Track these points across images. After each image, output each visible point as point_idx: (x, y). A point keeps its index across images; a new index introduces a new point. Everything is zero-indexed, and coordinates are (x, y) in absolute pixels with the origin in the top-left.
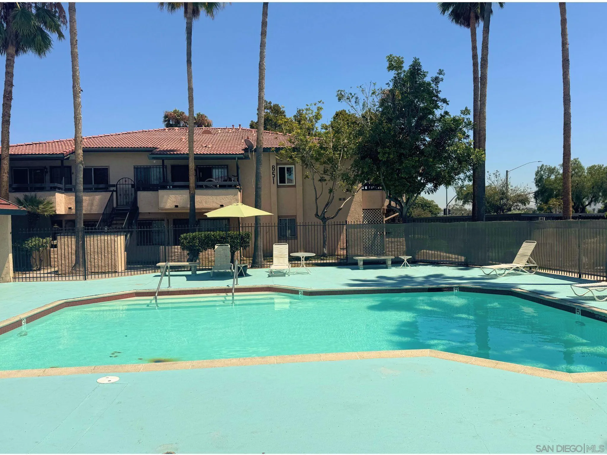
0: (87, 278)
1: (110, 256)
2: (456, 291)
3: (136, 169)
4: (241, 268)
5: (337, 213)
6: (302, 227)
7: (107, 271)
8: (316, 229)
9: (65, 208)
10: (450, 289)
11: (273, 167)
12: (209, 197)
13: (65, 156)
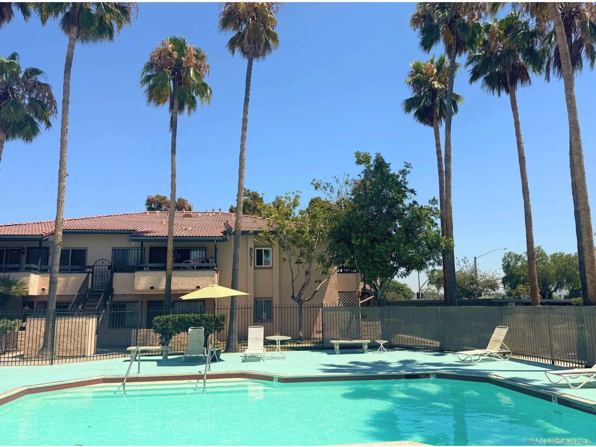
0: (53, 362)
1: (80, 339)
2: (432, 378)
3: (115, 251)
4: (215, 352)
5: (313, 295)
6: (278, 309)
7: (75, 355)
8: (292, 311)
9: (38, 289)
10: (427, 376)
11: (251, 249)
12: (186, 278)
13: (44, 237)
